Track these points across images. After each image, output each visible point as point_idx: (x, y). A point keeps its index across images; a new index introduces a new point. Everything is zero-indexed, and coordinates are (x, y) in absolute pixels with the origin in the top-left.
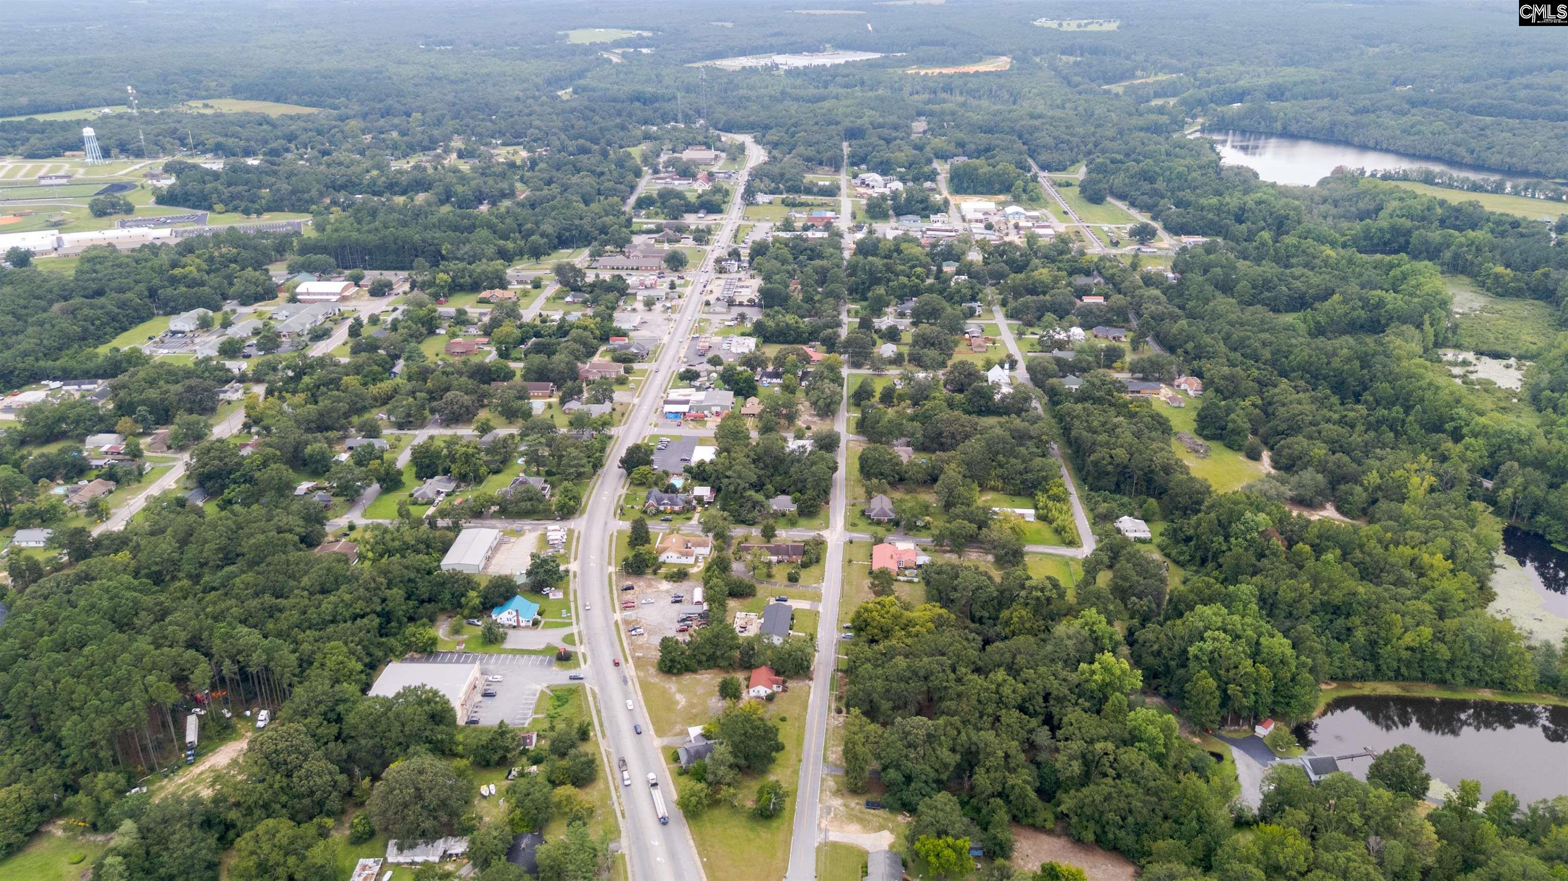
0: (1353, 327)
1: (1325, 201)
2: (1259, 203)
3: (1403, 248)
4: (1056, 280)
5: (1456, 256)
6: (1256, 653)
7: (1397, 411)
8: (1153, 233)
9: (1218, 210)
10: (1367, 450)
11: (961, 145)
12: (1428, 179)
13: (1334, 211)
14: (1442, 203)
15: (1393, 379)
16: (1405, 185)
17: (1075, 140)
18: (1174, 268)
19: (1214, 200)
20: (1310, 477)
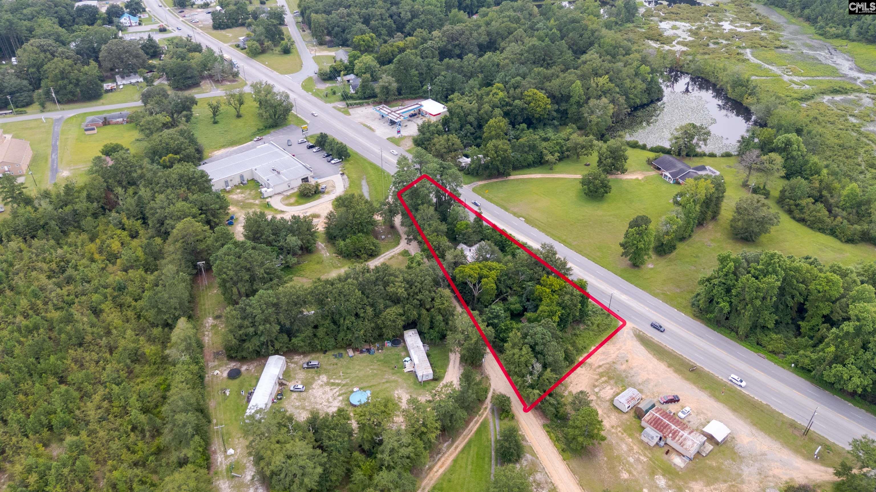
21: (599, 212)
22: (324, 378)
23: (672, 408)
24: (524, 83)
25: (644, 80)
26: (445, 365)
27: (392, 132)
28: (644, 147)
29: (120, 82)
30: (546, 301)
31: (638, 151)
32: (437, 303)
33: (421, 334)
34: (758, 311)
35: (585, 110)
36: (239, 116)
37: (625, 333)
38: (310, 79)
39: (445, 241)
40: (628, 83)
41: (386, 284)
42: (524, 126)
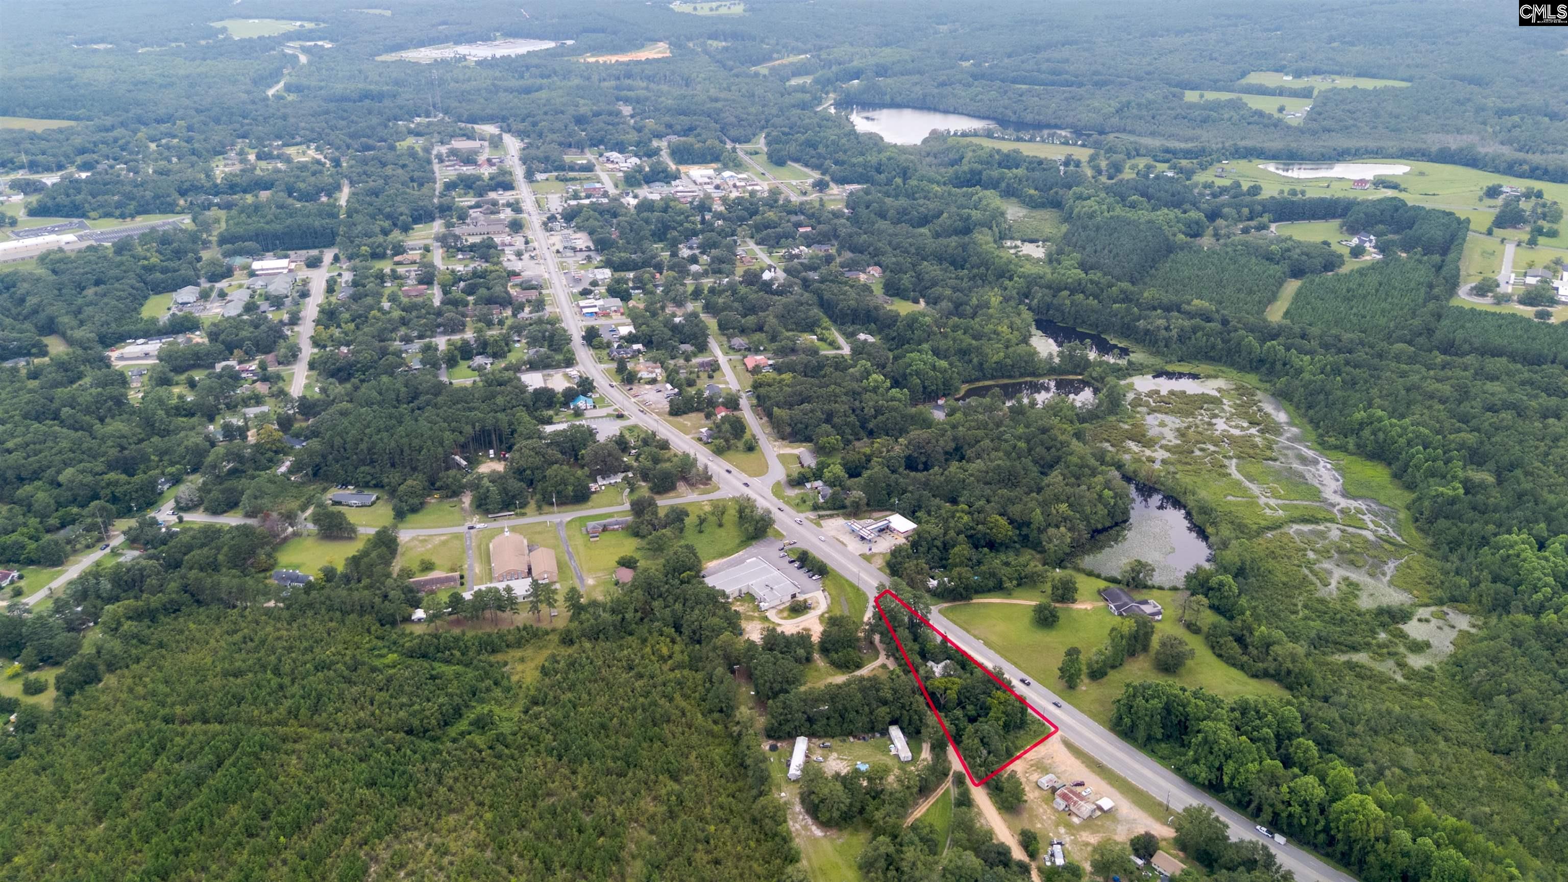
0: (957, 232)
1: (928, 155)
2: (889, 159)
3: (979, 183)
4: (780, 218)
5: (1008, 185)
6: (934, 368)
7: (982, 270)
8: (827, 185)
9: (865, 165)
10: (970, 289)
11: (669, 126)
12: (989, 135)
13: (935, 161)
14: (999, 151)
15: (979, 255)
16: (976, 140)
17: (751, 118)
18: (847, 207)
19: (861, 159)
20: (945, 305)
21: (1048, 639)
22: (835, 755)
23: (1079, 789)
24: (988, 507)
25: (1106, 505)
26: (920, 750)
27: (864, 548)
28: (1098, 576)
29: (601, 482)
30: (994, 709)
31: (1093, 579)
32: (914, 706)
33: (902, 729)
34: (1149, 726)
35: (1044, 537)
36: (720, 525)
37: (1055, 740)
38: (778, 483)
39: (918, 660)
40: (1088, 509)
41: (878, 690)
42: (986, 550)
